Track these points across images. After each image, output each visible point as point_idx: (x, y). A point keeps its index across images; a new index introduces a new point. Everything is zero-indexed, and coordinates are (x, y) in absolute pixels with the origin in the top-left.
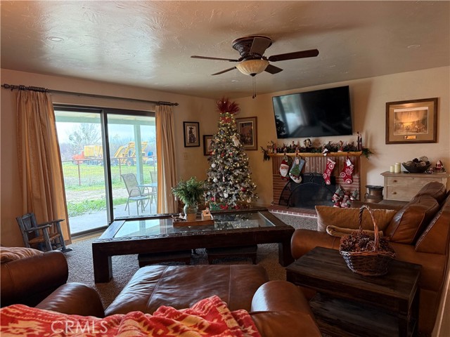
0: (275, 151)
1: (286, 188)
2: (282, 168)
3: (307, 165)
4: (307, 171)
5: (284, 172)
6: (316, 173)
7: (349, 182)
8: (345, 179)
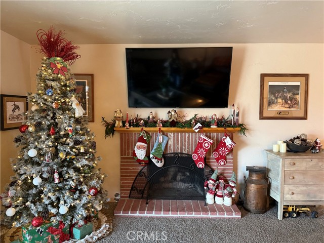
0: (127, 125)
1: (140, 174)
2: (139, 148)
3: (170, 143)
4: (170, 151)
5: (141, 154)
6: (182, 153)
7: (222, 163)
8: (218, 160)
